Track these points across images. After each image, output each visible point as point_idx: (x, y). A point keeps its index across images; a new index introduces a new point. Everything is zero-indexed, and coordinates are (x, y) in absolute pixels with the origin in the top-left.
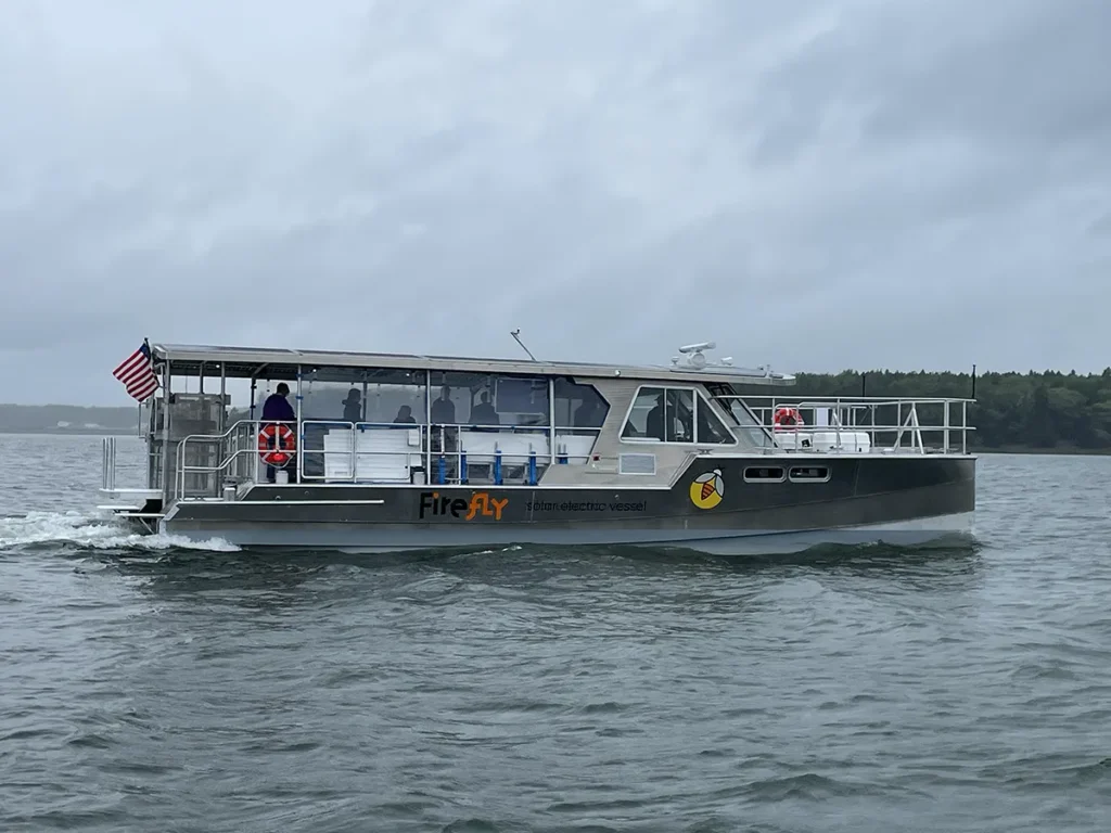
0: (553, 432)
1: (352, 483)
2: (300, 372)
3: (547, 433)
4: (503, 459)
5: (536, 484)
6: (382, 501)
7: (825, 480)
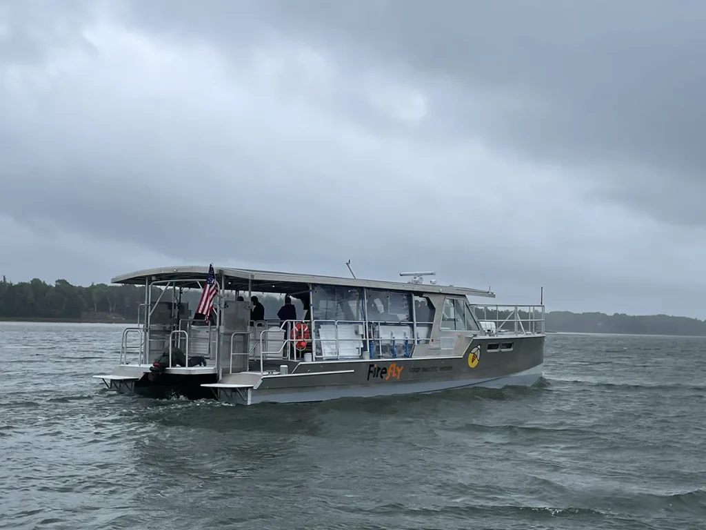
0: (415, 325)
1: (337, 359)
2: (311, 289)
3: (412, 326)
4: (396, 343)
5: (411, 357)
6: (353, 371)
7: (511, 349)
